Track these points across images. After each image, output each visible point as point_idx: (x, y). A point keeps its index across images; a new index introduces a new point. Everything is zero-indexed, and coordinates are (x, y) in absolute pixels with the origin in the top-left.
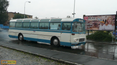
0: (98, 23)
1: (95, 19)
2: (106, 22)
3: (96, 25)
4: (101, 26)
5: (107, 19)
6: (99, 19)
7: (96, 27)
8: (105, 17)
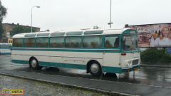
0: (148, 36)
1: (144, 31)
2: (160, 34)
3: (145, 39)
4: (152, 40)
5: (161, 29)
6: (149, 30)
7: (145, 42)
8: (158, 26)
